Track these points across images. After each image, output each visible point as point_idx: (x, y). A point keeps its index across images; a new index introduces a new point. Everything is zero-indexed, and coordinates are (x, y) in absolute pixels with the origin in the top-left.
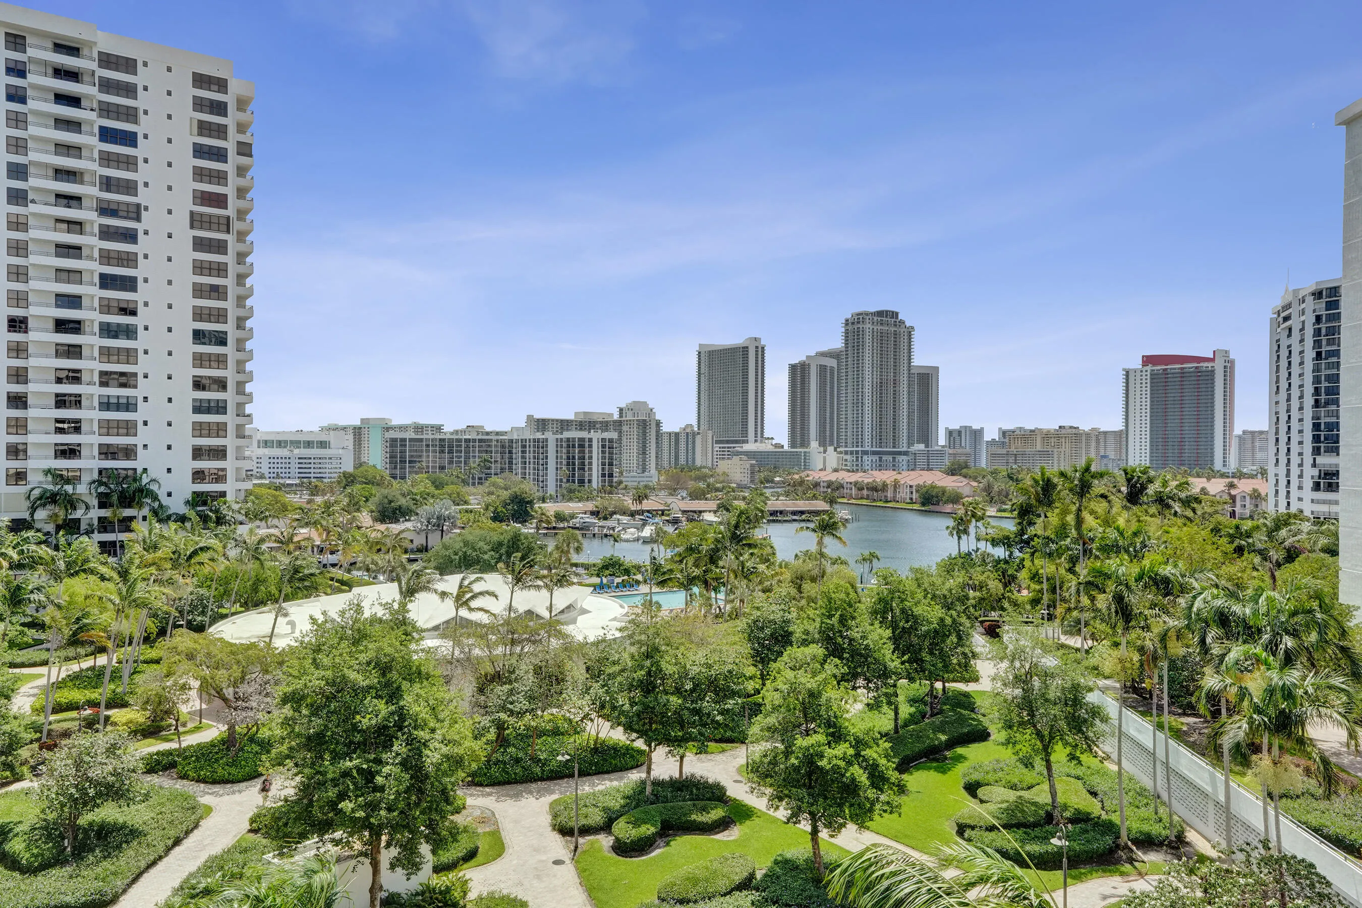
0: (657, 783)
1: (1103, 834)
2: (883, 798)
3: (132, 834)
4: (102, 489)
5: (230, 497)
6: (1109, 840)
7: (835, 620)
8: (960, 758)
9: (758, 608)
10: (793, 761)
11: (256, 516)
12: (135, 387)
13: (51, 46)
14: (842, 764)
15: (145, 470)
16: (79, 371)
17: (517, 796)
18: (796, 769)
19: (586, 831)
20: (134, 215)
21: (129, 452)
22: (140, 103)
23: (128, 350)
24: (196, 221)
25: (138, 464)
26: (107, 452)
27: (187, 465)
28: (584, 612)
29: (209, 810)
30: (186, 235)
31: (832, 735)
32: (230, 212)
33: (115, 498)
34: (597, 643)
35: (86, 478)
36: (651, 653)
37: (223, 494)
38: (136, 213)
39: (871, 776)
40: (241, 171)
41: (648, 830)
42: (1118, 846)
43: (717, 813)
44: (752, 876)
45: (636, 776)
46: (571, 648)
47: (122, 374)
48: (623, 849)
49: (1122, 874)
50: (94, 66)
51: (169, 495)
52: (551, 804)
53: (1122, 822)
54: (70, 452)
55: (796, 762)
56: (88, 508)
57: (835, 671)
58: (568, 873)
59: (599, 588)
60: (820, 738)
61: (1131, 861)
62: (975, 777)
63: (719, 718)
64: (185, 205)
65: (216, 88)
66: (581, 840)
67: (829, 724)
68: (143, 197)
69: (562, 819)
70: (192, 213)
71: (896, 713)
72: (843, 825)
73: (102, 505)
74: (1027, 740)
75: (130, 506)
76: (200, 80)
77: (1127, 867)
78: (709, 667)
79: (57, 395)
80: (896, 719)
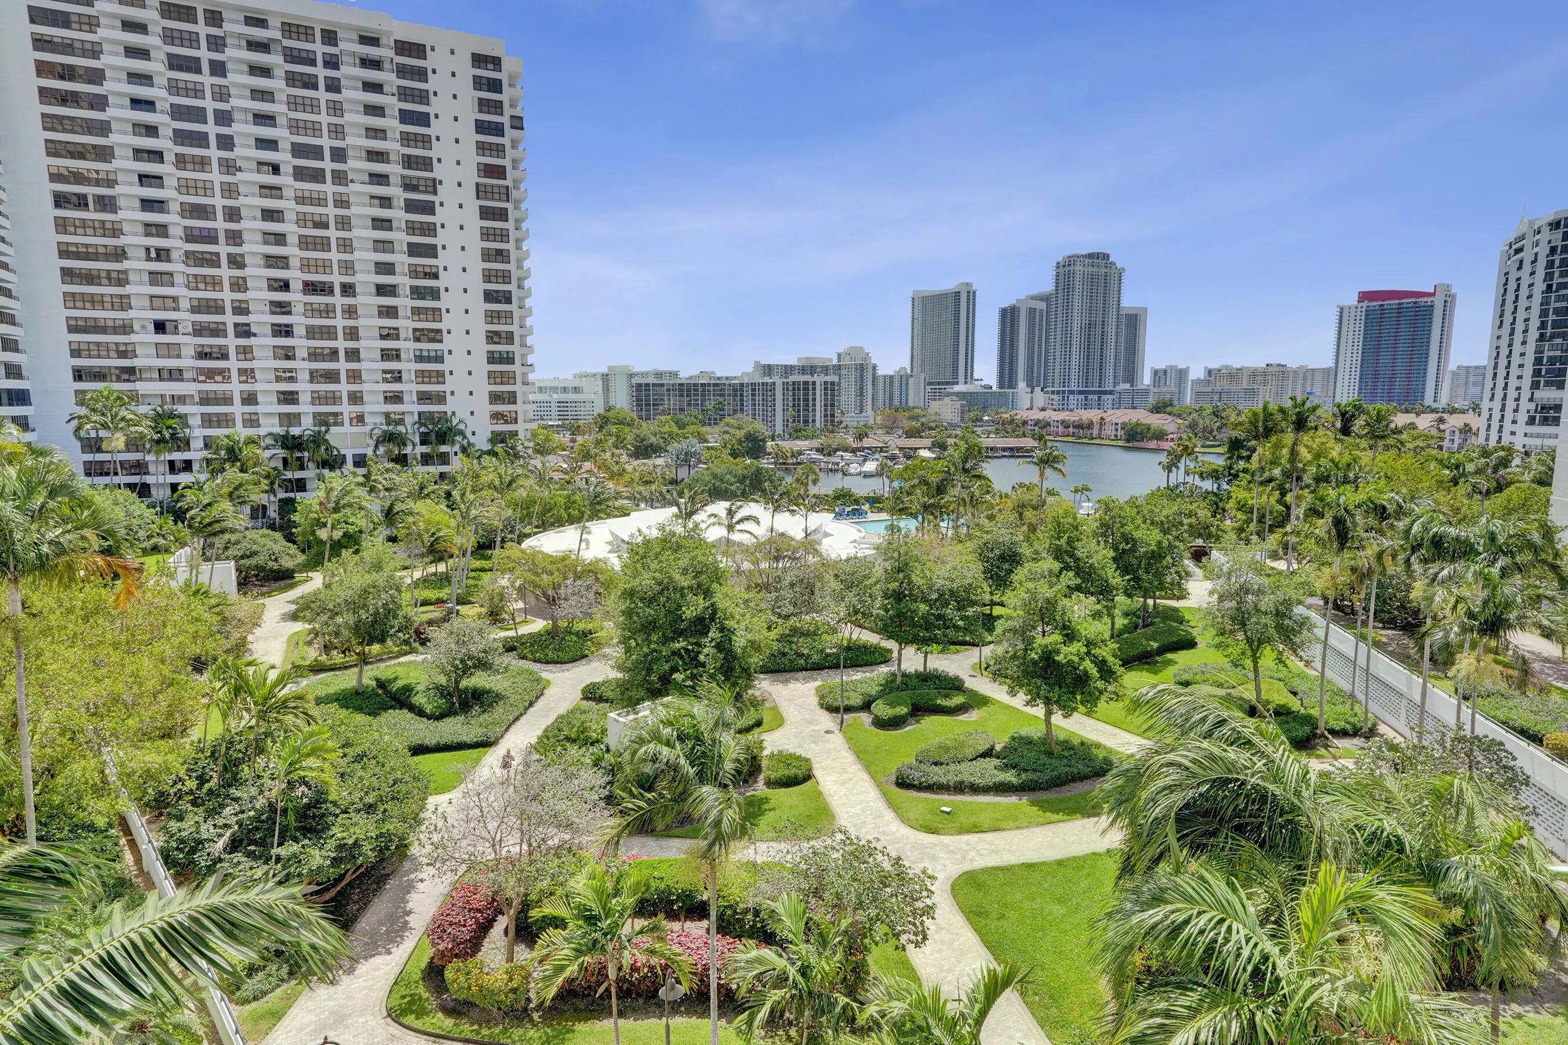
0: (904, 675)
1: (1302, 725)
2: (1110, 688)
3: (498, 697)
4: (422, 429)
5: (521, 435)
6: (1307, 729)
7: (1063, 542)
8: (1171, 662)
9: (987, 532)
10: (1034, 656)
11: (542, 450)
12: (441, 341)
13: (357, 38)
14: (1076, 659)
15: (454, 413)
16: (397, 329)
17: (786, 682)
18: (1034, 663)
19: (848, 709)
20: (431, 189)
21: (441, 398)
22: (430, 86)
23: (433, 309)
24: (480, 191)
25: (448, 408)
26: (424, 397)
27: (485, 408)
28: (827, 535)
29: (549, 682)
30: (473, 205)
31: (1067, 635)
32: (509, 182)
33: (433, 437)
34: (848, 560)
35: (409, 420)
36: (902, 568)
37: (516, 433)
38: (433, 186)
39: (1100, 670)
40: (515, 144)
41: (903, 710)
42: (1315, 735)
43: (958, 700)
44: (992, 748)
45: (884, 669)
46: (826, 564)
47: (432, 330)
48: (883, 724)
49: (1318, 757)
50: (391, 53)
51: (474, 434)
52: (818, 689)
53: (1321, 715)
54: (396, 398)
55: (1036, 657)
56: (414, 445)
57: (1070, 583)
58: (837, 740)
59: (838, 516)
60: (1057, 637)
61: (1326, 747)
62: (1186, 677)
63: (961, 623)
64: (471, 176)
65: (491, 66)
66: (846, 717)
67: (1064, 627)
68: (438, 172)
69: (829, 700)
70: (477, 185)
71: (1113, 624)
72: (1074, 709)
73: (423, 443)
74: (1238, 643)
75: (444, 443)
76: (479, 60)
77: (1322, 751)
78: (953, 581)
79: (382, 350)
80: (1113, 628)
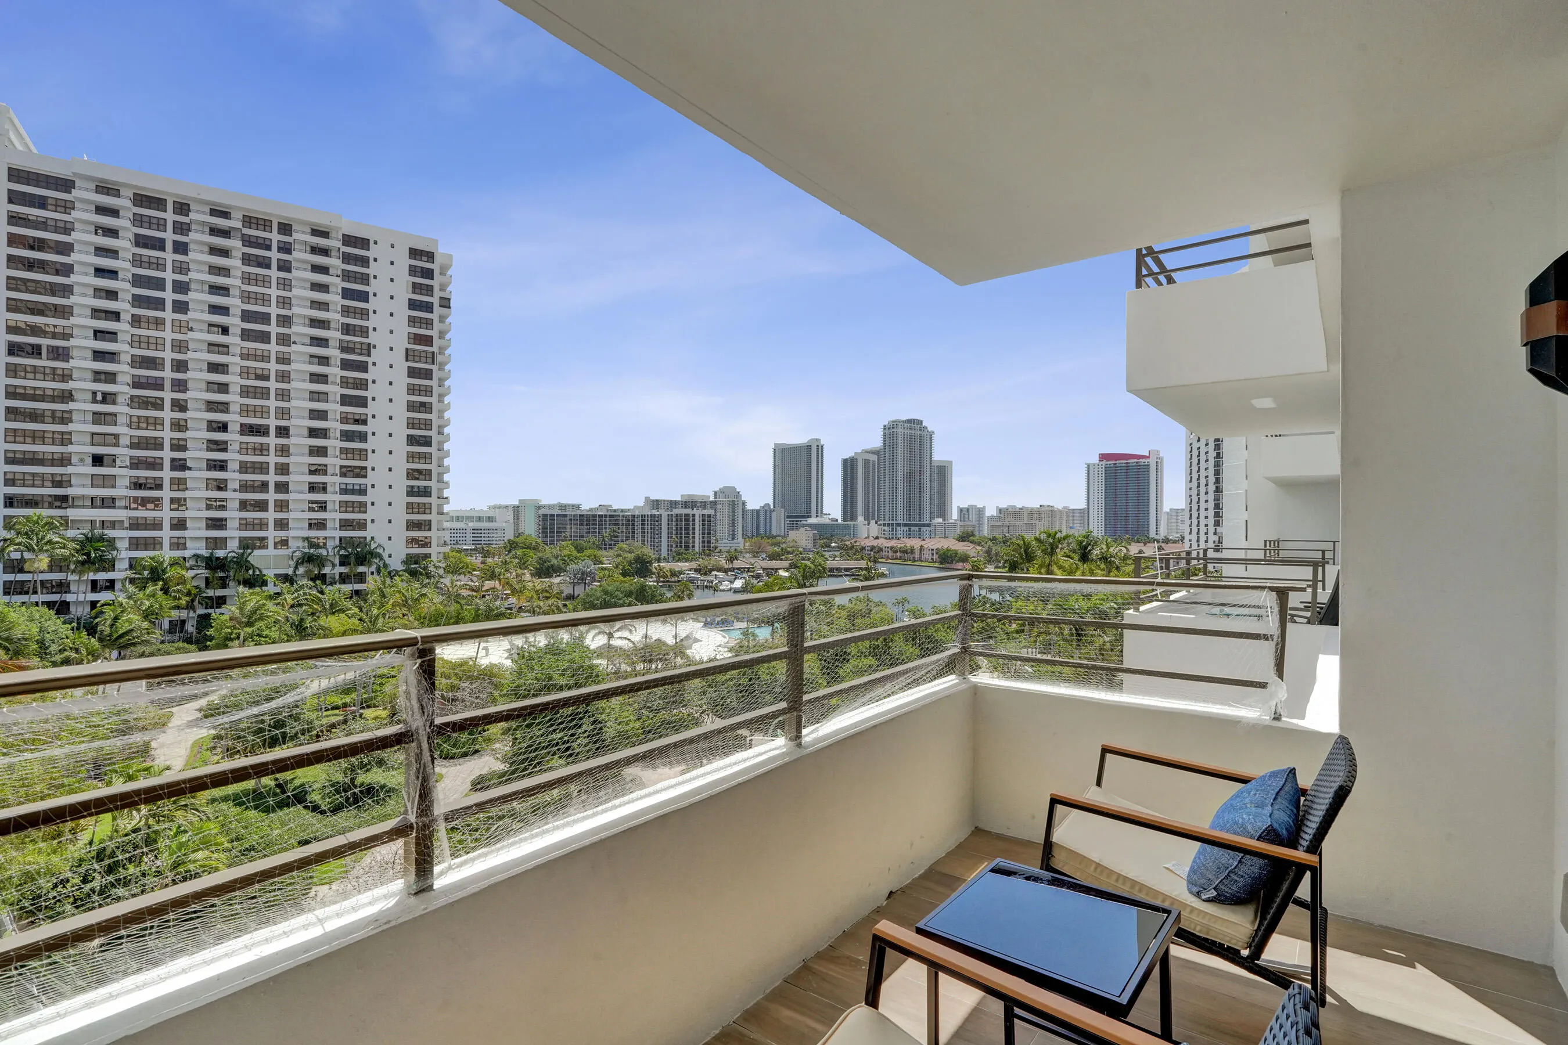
3: (390, 791)
4: (342, 552)
5: (434, 558)
11: (455, 569)
12: (365, 477)
13: (309, 231)
15: (373, 538)
16: (326, 466)
20: (366, 352)
21: (362, 525)
22: (371, 271)
23: (361, 450)
24: (409, 355)
25: (367, 534)
26: (345, 525)
27: (401, 534)
28: (697, 640)
29: (441, 776)
30: (402, 366)
32: (435, 349)
33: (352, 559)
35: (330, 544)
37: (427, 556)
38: (368, 349)
40: (442, 318)
47: (359, 467)
50: (339, 244)
51: (390, 556)
54: (321, 525)
56: (334, 565)
64: (402, 343)
65: (425, 259)
68: (372, 339)
70: (407, 349)
73: (342, 564)
75: (362, 564)
76: (414, 253)
79: (310, 483)
